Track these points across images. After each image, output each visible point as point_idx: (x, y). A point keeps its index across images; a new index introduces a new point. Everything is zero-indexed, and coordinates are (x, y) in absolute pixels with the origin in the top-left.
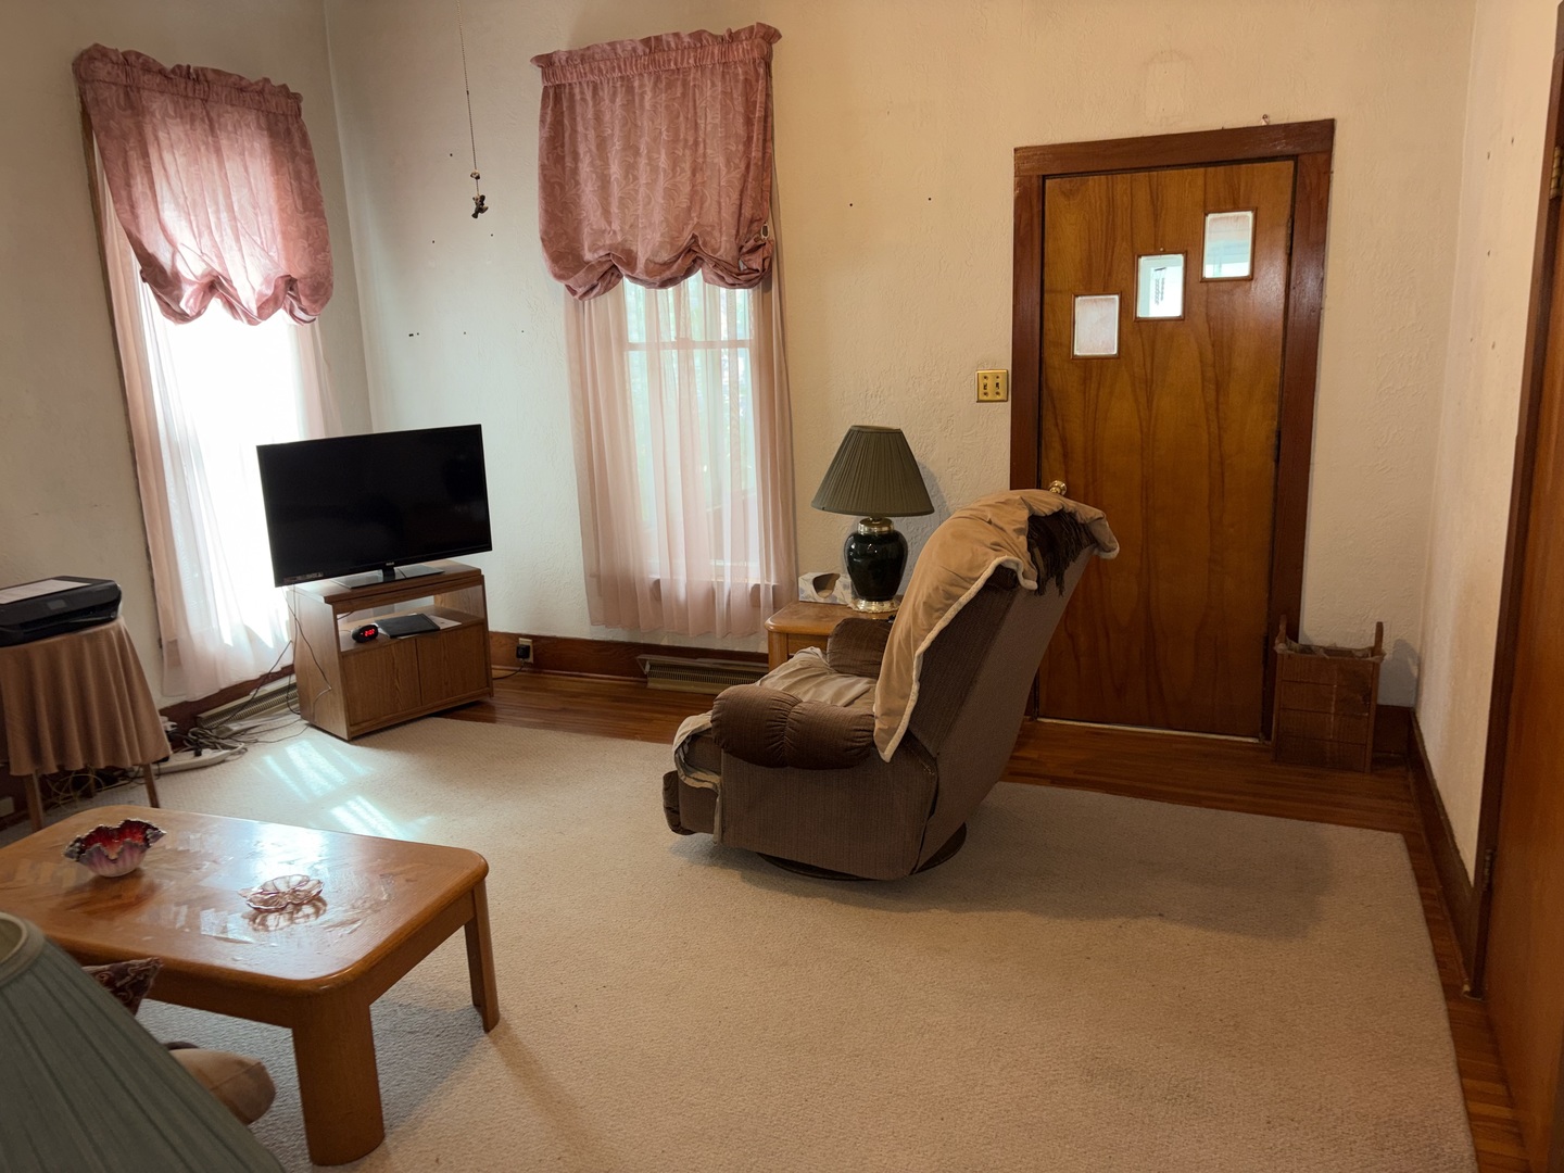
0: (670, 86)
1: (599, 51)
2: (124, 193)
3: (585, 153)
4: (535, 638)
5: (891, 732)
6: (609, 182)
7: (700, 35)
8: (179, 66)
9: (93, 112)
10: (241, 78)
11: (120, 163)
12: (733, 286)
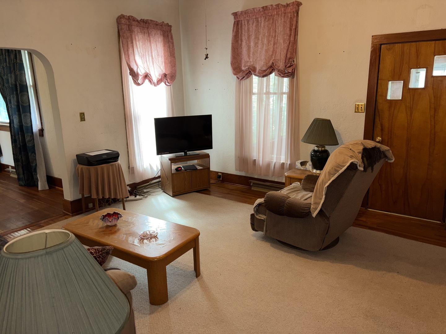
0: (269, 20)
1: (250, 11)
2: (127, 53)
3: (244, 39)
4: (222, 173)
5: (316, 209)
6: (250, 48)
7: (278, 5)
8: (142, 19)
9: (120, 32)
10: (157, 22)
11: (126, 45)
12: (283, 77)
